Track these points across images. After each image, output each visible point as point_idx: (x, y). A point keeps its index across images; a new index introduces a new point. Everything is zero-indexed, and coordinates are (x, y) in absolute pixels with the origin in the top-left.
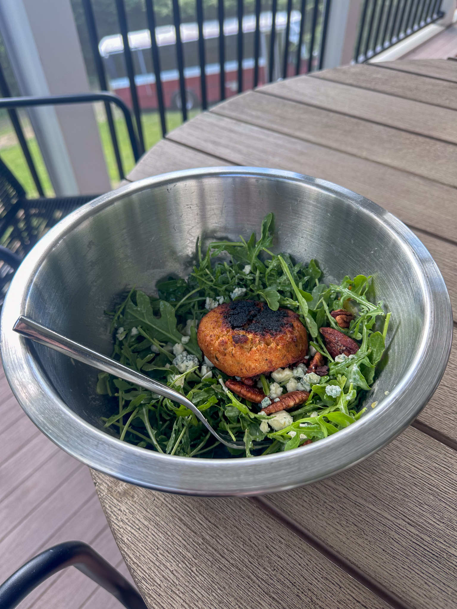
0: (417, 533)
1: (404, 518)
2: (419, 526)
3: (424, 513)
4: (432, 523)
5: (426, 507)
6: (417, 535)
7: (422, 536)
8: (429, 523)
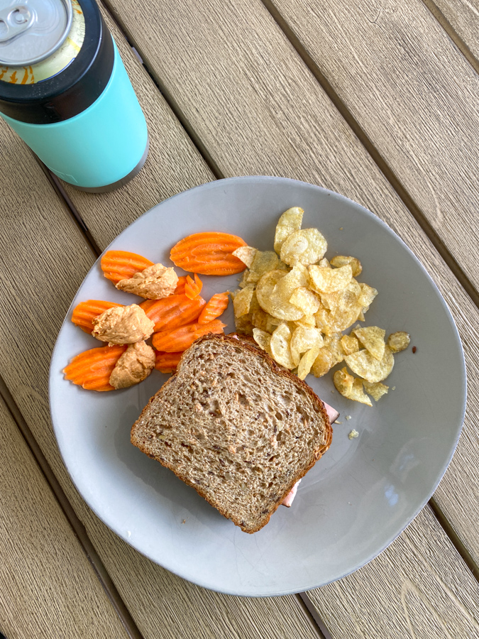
0: (15, 294)
1: (12, 281)
2: (19, 290)
3: (29, 284)
4: (30, 292)
5: (34, 280)
6: (14, 296)
7: (17, 298)
8: (28, 292)
